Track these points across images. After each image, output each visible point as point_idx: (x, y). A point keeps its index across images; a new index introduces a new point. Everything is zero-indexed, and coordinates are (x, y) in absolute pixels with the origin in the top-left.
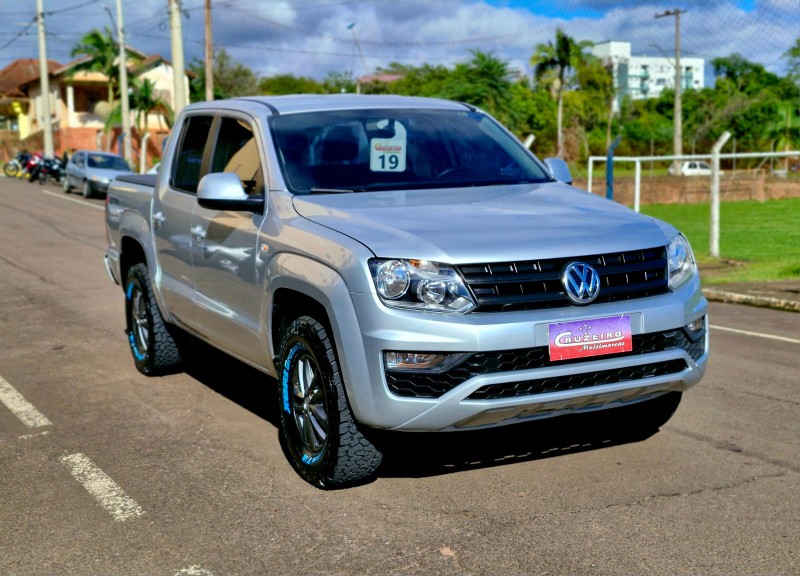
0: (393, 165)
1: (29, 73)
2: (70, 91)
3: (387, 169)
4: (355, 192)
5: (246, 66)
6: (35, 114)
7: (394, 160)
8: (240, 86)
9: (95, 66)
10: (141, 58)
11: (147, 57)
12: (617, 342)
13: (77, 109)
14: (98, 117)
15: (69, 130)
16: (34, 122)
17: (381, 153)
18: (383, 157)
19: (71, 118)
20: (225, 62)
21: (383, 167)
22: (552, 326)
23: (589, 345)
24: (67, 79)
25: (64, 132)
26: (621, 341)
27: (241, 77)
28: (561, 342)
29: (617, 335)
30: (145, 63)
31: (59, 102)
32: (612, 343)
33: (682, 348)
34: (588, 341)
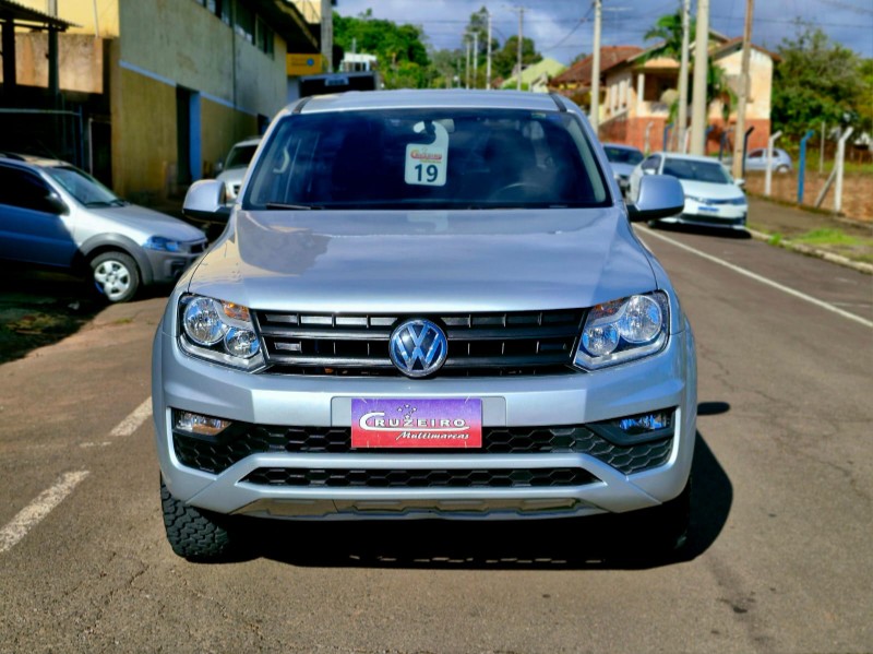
0: (432, 177)
1: (610, 60)
2: (641, 79)
3: (424, 182)
4: (313, 209)
5: (845, 47)
6: (610, 104)
7: (432, 171)
8: (834, 70)
9: (667, 50)
10: (723, 41)
11: (729, 40)
12: (458, 433)
13: (647, 98)
14: (663, 107)
15: (637, 120)
16: (608, 111)
17: (417, 162)
18: (419, 167)
19: (640, 109)
20: (821, 44)
21: (420, 179)
22: (356, 402)
23: (412, 433)
24: (640, 66)
25: (632, 123)
26: (464, 432)
27: (837, 60)
28: (368, 423)
29: (459, 426)
30: (727, 46)
31: (631, 90)
32: (447, 433)
33: (586, 453)
34: (411, 427)
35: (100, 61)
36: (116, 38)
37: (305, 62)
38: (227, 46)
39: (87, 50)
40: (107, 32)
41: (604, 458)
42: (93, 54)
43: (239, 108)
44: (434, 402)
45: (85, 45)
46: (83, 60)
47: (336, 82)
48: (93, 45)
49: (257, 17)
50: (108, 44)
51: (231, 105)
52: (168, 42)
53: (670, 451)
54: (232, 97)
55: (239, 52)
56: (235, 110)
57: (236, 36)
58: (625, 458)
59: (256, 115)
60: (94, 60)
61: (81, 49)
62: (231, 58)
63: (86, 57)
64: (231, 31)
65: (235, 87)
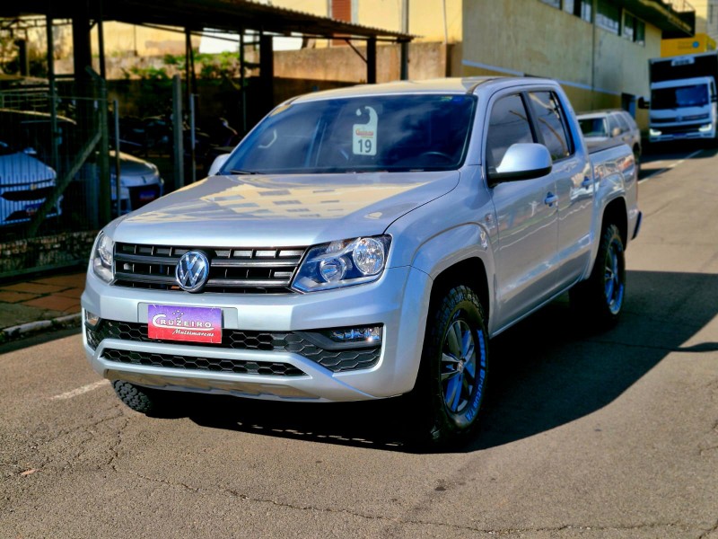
0: (368, 149)
3: (364, 153)
7: (368, 144)
12: (207, 332)
17: (360, 138)
18: (361, 142)
21: (361, 151)
22: (151, 307)
23: (181, 330)
26: (211, 332)
28: (157, 322)
29: (209, 327)
32: (201, 332)
33: (298, 353)
34: (181, 326)
35: (444, 62)
36: (458, 43)
37: (691, 45)
38: (587, 39)
39: (435, 54)
40: (453, 38)
41: (314, 359)
42: (439, 57)
43: (596, 89)
44: (193, 309)
45: (434, 50)
46: (432, 62)
47: (682, 62)
48: (439, 49)
49: (624, 11)
50: (451, 48)
51: (589, 88)
52: (516, 42)
53: (378, 358)
54: (590, 81)
55: (601, 43)
56: (593, 91)
57: (598, 30)
58: (334, 360)
59: (619, 94)
60: (439, 61)
61: (431, 54)
62: (590, 49)
63: (434, 60)
64: (591, 26)
65: (593, 72)
